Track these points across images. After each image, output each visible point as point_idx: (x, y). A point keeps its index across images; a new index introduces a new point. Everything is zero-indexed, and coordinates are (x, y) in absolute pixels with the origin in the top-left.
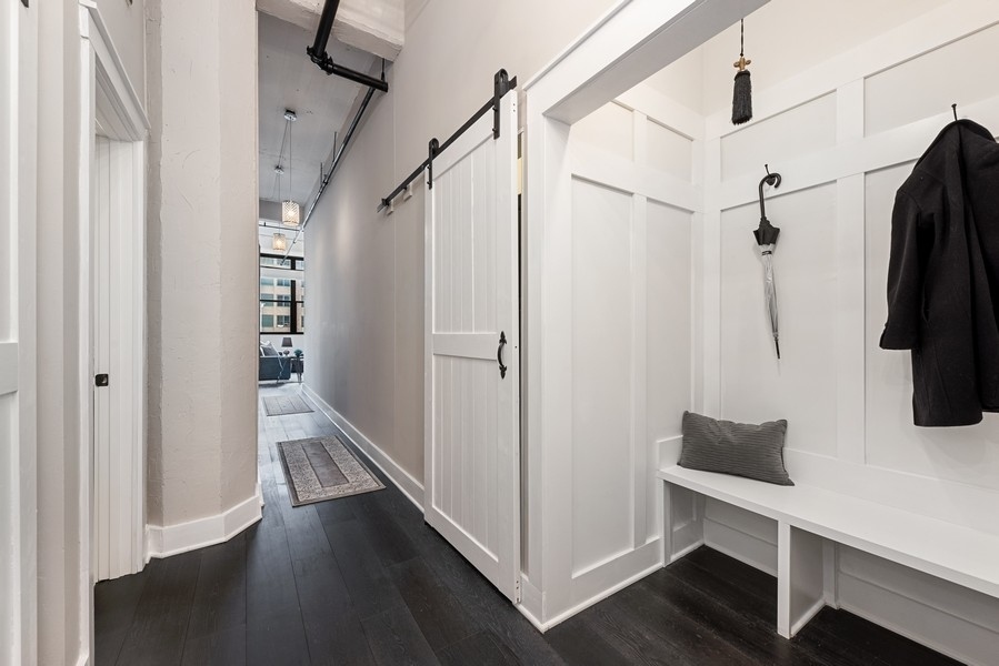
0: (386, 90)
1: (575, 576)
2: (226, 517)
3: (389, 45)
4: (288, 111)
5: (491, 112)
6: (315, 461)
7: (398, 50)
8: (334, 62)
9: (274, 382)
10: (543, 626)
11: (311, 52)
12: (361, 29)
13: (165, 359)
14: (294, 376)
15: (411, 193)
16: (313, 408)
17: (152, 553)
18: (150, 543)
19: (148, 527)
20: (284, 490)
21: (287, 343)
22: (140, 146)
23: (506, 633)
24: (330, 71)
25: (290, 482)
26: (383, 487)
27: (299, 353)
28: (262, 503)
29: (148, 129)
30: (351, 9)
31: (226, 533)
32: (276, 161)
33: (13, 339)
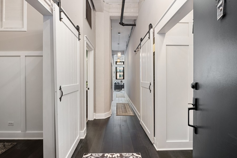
0: (136, 26)
1: (167, 142)
2: (105, 114)
3: (135, 17)
4: (119, 33)
5: (148, 34)
6: (122, 108)
7: (137, 17)
8: (125, 23)
9: (119, 90)
10: (157, 150)
11: (120, 23)
12: (129, 16)
13: (96, 86)
14: (123, 89)
15: (139, 49)
16: (125, 97)
17: (95, 118)
18: (94, 116)
19: (94, 113)
20: (116, 112)
21: (121, 82)
22: (93, 51)
23: (149, 148)
24: (124, 26)
25: (117, 111)
26: (134, 115)
27: (124, 84)
28: (111, 113)
29: (94, 47)
30: (127, 13)
31: (105, 117)
32: (118, 43)
33: (78, 84)
